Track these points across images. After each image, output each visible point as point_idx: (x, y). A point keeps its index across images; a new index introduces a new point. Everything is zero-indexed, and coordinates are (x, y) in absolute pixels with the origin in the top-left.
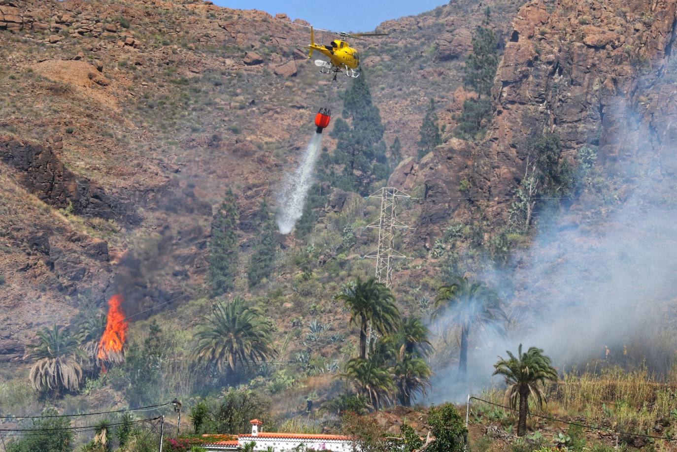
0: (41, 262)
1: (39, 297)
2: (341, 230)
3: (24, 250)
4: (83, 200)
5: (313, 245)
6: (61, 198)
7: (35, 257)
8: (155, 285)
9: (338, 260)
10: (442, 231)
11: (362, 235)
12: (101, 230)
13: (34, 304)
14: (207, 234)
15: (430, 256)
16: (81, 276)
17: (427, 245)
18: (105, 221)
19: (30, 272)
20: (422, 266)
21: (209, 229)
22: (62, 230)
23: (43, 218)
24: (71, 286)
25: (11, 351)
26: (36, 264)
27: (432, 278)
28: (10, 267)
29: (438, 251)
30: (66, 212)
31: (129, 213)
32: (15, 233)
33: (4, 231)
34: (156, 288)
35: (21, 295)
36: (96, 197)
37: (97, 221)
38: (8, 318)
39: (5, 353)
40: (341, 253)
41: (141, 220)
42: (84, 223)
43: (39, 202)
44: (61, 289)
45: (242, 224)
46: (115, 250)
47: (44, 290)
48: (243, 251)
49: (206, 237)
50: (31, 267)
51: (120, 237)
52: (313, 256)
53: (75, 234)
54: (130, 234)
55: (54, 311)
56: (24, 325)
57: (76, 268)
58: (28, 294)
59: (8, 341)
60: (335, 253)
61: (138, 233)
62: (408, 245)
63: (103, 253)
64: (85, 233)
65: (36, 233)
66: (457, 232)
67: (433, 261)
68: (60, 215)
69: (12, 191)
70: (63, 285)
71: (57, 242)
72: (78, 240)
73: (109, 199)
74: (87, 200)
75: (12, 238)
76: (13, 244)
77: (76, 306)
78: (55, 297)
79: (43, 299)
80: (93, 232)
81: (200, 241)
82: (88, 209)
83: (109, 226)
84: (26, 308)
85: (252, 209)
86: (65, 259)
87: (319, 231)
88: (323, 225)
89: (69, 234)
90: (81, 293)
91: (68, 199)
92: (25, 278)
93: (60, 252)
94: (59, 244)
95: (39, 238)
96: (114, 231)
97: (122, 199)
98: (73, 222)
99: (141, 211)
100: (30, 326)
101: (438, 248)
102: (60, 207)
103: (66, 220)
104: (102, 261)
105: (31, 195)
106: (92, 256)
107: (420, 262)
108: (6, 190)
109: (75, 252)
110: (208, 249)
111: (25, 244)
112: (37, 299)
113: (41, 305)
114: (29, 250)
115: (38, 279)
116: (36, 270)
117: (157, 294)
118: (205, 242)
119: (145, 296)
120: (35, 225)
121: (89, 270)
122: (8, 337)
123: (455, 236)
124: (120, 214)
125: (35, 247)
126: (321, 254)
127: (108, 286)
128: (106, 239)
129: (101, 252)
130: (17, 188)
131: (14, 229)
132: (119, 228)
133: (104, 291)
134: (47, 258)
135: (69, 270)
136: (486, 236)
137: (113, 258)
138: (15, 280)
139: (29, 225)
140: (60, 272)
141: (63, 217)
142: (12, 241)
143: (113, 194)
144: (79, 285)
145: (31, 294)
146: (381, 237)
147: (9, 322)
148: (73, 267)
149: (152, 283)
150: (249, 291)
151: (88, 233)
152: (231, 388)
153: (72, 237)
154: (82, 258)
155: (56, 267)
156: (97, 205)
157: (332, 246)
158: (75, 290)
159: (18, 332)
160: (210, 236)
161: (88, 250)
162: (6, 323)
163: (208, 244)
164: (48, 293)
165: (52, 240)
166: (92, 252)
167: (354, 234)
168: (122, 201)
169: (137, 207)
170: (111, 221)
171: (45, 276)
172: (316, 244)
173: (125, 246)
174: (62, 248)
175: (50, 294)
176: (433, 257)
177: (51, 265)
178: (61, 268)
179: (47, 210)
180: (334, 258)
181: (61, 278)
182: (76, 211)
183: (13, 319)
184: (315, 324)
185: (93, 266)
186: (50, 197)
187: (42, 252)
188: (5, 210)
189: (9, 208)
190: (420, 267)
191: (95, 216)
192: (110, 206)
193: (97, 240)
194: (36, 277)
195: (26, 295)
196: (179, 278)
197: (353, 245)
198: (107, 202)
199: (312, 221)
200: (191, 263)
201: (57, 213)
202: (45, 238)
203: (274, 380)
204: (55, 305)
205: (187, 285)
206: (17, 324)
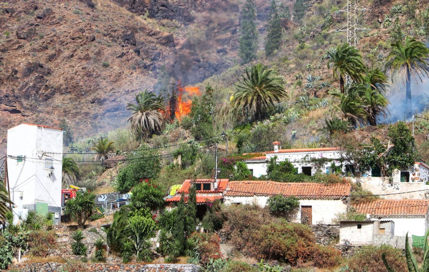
0: (131, 51)
1: (132, 73)
2: (322, 14)
3: (120, 44)
4: (155, 8)
5: (305, 26)
6: (141, 8)
7: (127, 48)
8: (205, 60)
9: (323, 34)
10: (388, 10)
11: (337, 17)
12: (169, 27)
13: (129, 79)
14: (237, 24)
15: (382, 26)
16: (158, 58)
17: (380, 20)
18: (170, 21)
19: (125, 58)
20: (378, 34)
21: (238, 21)
22: (143, 29)
23: (130, 22)
24: (152, 64)
25: (116, 109)
26: (128, 52)
27: (385, 41)
28: (112, 55)
29: (387, 23)
30: (145, 17)
31: (185, 14)
32: (113, 34)
33: (106, 32)
34: (207, 62)
35: (120, 73)
36: (163, 6)
37: (165, 21)
38: (113, 89)
39: (113, 111)
40: (324, 29)
41: (194, 18)
42: (157, 23)
43: (127, 12)
44: (146, 67)
45: (258, 16)
46: (178, 39)
47: (135, 68)
48: (261, 33)
49: (236, 26)
50: (125, 54)
51: (181, 30)
52: (306, 33)
53: (151, 31)
54: (187, 28)
55: (142, 82)
56: (124, 92)
57: (154, 53)
58: (125, 72)
59: (114, 103)
60: (320, 30)
61: (192, 27)
62: (367, 21)
63: (171, 42)
64: (158, 30)
65: (126, 32)
66: (398, 10)
67: (384, 30)
68: (142, 20)
69: (108, 6)
70: (147, 64)
71: (140, 37)
72: (154, 34)
73: (171, 6)
74: (158, 8)
75: (111, 36)
76: (112, 40)
77: (156, 78)
78: (142, 73)
79: (135, 74)
80: (164, 28)
81: (232, 29)
82: (159, 14)
83: (173, 24)
84: (124, 80)
85: (264, 5)
86: (146, 48)
87: (309, 16)
88: (311, 12)
89: (148, 31)
90: (159, 69)
91: (145, 9)
92: (122, 61)
93: (143, 43)
94: (142, 38)
95: (129, 35)
96: (177, 27)
97: (180, 6)
98: (150, 23)
99: (193, 13)
100: (127, 92)
101: (386, 21)
102: (141, 14)
103: (145, 22)
104: (170, 47)
105: (121, 8)
106: (163, 44)
107: (376, 31)
108: (105, 6)
109: (153, 42)
110: (238, 34)
111: (120, 40)
112: (131, 74)
113: (134, 78)
114: (123, 44)
115: (130, 61)
116: (128, 56)
117: (208, 65)
118: (236, 29)
119: (200, 67)
120: (125, 27)
121: (163, 53)
122: (114, 101)
123: (397, 12)
124: (180, 16)
125: (126, 41)
126: (311, 31)
127: (175, 63)
128: (172, 32)
129: (169, 41)
130: (112, 4)
131: (112, 31)
132: (180, 25)
133: (173, 66)
134: (135, 48)
135: (149, 55)
136: (417, 11)
137: (177, 44)
138: (116, 64)
139: (122, 28)
140: (144, 56)
141: (143, 20)
142: (111, 39)
143: (174, 3)
144: (157, 64)
145: (127, 72)
146: (349, 17)
147: (114, 91)
148: (152, 52)
149: (204, 58)
150: (266, 59)
151: (160, 29)
152: (259, 122)
153: (149, 33)
154: (158, 46)
155: (141, 53)
156: (164, 11)
157: (318, 25)
158: (155, 67)
159: (120, 97)
160: (239, 25)
161: (161, 40)
162: (112, 92)
163: (238, 30)
164: (137, 70)
165: (137, 36)
166: (163, 41)
167: (331, 16)
168: (181, 7)
169: (190, 10)
170: (174, 20)
171: (135, 59)
172: (308, 25)
173: (185, 36)
174: (144, 40)
175: (138, 71)
176: (384, 27)
177: (138, 52)
178: (144, 54)
179: (132, 17)
180: (320, 33)
181: (145, 60)
182: (151, 16)
183: (116, 89)
184: (310, 77)
185: (165, 51)
186: (133, 8)
187: (131, 44)
188: (105, 19)
189: (108, 17)
190: (376, 35)
191: (164, 18)
192: (172, 11)
193: (166, 34)
194: (129, 61)
195: (123, 72)
196: (221, 54)
197: (331, 24)
198: (170, 8)
199: (304, 10)
200: (228, 44)
201: (139, 18)
202: (132, 34)
203: (287, 115)
204: (142, 78)
205: (226, 58)
206: (119, 92)
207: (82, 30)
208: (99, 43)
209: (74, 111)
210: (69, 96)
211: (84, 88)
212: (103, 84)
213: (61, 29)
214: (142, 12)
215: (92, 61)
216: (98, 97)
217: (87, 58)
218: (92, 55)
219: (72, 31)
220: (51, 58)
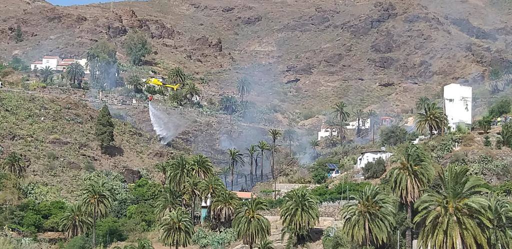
207: (446, 45)
208: (455, 50)
209: (444, 83)
210: (441, 76)
211: (448, 72)
212: (458, 70)
213: (435, 44)
214: (473, 36)
215: (451, 59)
216: (455, 76)
217: (449, 58)
218: (451, 57)
219: (441, 45)
220: (431, 58)
